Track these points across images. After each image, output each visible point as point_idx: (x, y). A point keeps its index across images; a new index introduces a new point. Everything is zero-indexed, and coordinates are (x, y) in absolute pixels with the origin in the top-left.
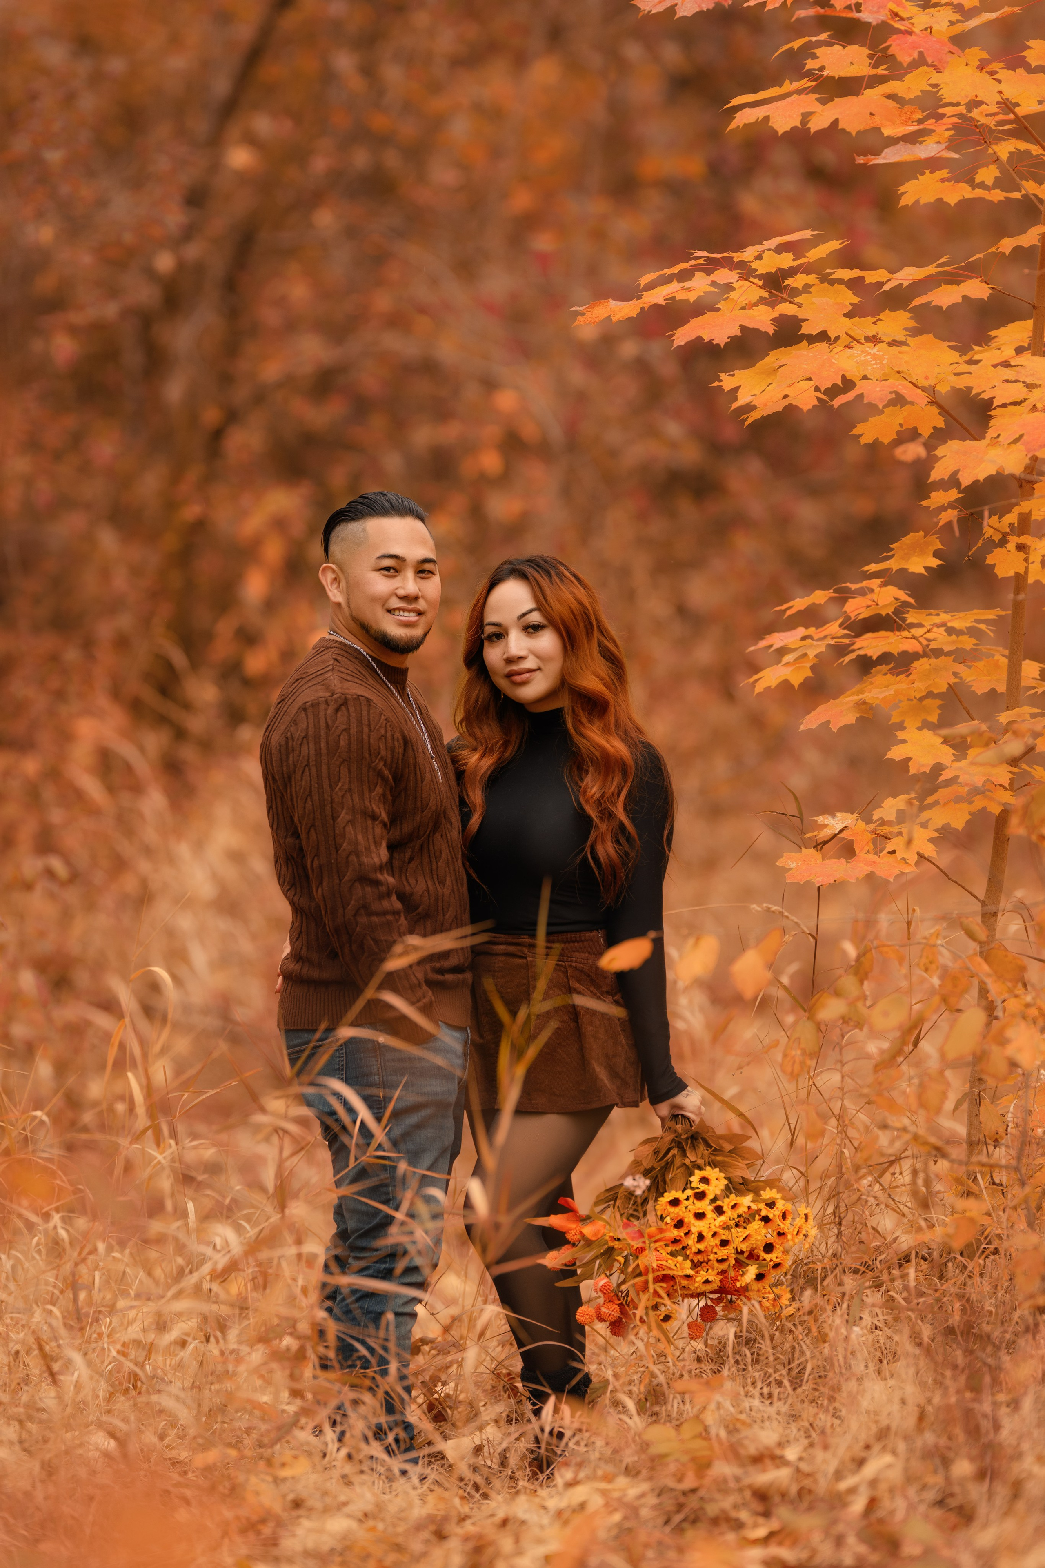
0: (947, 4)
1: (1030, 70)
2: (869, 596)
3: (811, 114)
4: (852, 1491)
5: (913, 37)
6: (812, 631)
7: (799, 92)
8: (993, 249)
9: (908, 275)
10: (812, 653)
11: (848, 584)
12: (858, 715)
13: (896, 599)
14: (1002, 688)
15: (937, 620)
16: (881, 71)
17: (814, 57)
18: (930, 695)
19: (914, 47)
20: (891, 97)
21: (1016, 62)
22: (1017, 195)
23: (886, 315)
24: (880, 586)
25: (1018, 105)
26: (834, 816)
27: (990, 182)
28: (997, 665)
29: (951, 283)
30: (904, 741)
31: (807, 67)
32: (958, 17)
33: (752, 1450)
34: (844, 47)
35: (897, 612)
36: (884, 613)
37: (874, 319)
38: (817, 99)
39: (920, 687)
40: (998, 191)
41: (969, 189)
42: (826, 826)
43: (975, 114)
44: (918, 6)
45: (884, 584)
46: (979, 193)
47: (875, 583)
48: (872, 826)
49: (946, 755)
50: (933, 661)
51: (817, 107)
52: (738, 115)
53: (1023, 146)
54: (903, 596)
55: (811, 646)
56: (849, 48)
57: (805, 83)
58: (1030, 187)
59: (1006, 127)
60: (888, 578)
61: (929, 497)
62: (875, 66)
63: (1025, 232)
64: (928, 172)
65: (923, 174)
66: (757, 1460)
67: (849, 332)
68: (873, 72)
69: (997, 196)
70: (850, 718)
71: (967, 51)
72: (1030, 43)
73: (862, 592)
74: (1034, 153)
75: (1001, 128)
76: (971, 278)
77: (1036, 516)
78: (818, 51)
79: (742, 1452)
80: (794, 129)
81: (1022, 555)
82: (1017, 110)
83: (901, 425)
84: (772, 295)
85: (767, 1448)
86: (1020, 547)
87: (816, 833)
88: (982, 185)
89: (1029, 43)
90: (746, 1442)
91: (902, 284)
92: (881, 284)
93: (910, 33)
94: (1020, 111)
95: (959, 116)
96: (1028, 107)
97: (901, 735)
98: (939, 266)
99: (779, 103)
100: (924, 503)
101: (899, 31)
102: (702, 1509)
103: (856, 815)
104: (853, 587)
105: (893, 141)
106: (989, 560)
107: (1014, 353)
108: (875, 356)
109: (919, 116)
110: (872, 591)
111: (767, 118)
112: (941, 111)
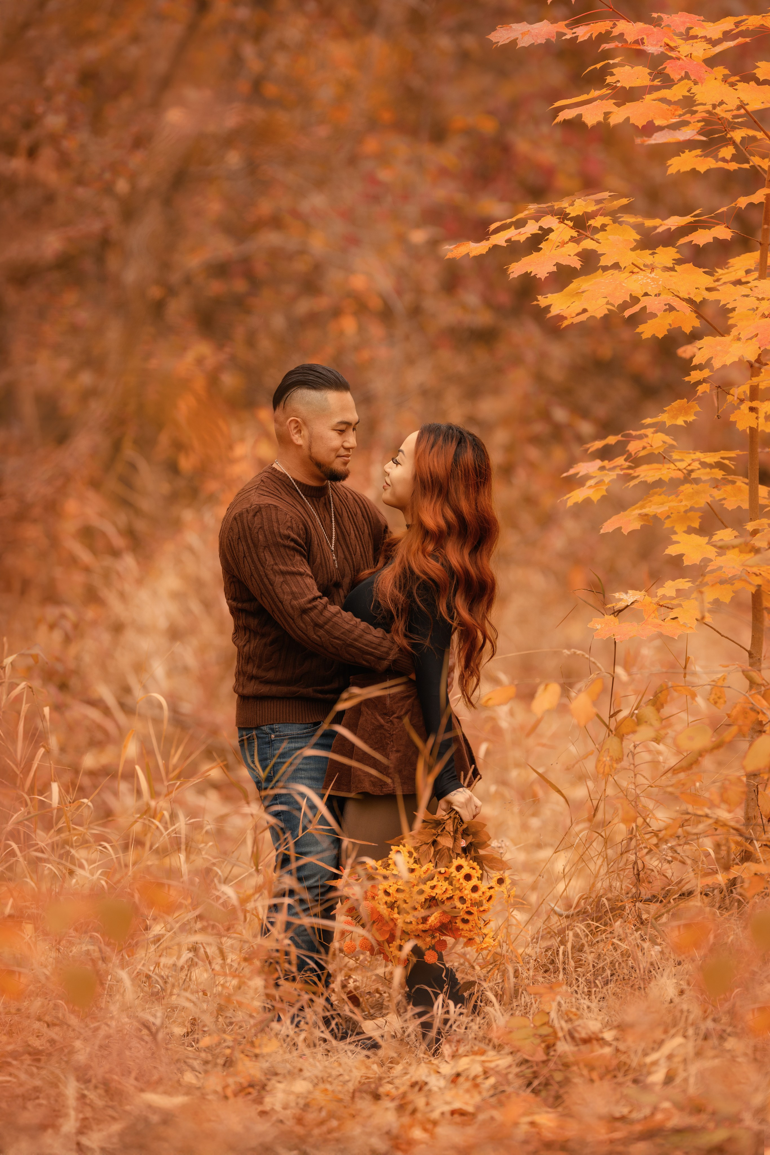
0: (701, 37)
1: (759, 83)
2: (645, 440)
3: (610, 113)
4: (655, 1063)
5: (681, 61)
6: (606, 463)
7: (601, 98)
8: (733, 205)
9: (674, 222)
10: (607, 480)
11: (631, 432)
12: (642, 523)
13: (664, 442)
14: (746, 506)
15: (694, 456)
16: (657, 82)
17: (612, 74)
18: (692, 509)
19: (682, 69)
20: (663, 100)
21: (749, 78)
22: (746, 166)
23: (660, 250)
24: (653, 433)
25: (748, 104)
26: (627, 593)
27: (728, 157)
28: (740, 489)
29: (704, 228)
30: (678, 542)
31: (607, 82)
32: (710, 46)
33: (584, 1035)
34: (632, 67)
35: (665, 451)
36: (656, 452)
37: (651, 252)
38: (614, 103)
39: (686, 504)
40: (734, 163)
41: (714, 161)
42: (621, 600)
43: (718, 110)
44: (682, 39)
45: (656, 432)
46: (721, 164)
47: (649, 431)
48: (656, 600)
49: (711, 552)
50: (694, 486)
51: (614, 109)
52: (560, 114)
53: (751, 133)
54: (669, 440)
55: (606, 475)
56: (636, 68)
57: (605, 91)
58: (756, 160)
59: (740, 120)
60: (660, 428)
61: (690, 375)
62: (653, 80)
63: (754, 193)
64: (687, 151)
65: (683, 152)
66: (586, 1041)
67: (635, 263)
68: (652, 83)
69: (733, 166)
70: (636, 525)
71: (715, 69)
72: (759, 64)
73: (640, 437)
74: (759, 137)
75: (736, 120)
76: (718, 224)
77: (762, 386)
78: (615, 71)
79: (577, 1035)
80: (599, 123)
81: (754, 415)
82: (746, 107)
83: (670, 325)
84: (580, 234)
85: (593, 1033)
86: (752, 409)
87: (614, 604)
88: (724, 160)
89: (757, 64)
90: (579, 1029)
91: (670, 229)
92: (656, 228)
93: (679, 59)
94: (749, 108)
95: (708, 112)
96: (754, 106)
97: (675, 538)
98: (694, 216)
99: (588, 106)
100: (687, 379)
101: (671, 58)
102: (551, 1076)
103: (643, 592)
104: (634, 433)
105: (661, 128)
106: (732, 419)
107: (744, 273)
108: (653, 279)
109: (680, 112)
110: (646, 436)
111: (580, 116)
112: (694, 108)
